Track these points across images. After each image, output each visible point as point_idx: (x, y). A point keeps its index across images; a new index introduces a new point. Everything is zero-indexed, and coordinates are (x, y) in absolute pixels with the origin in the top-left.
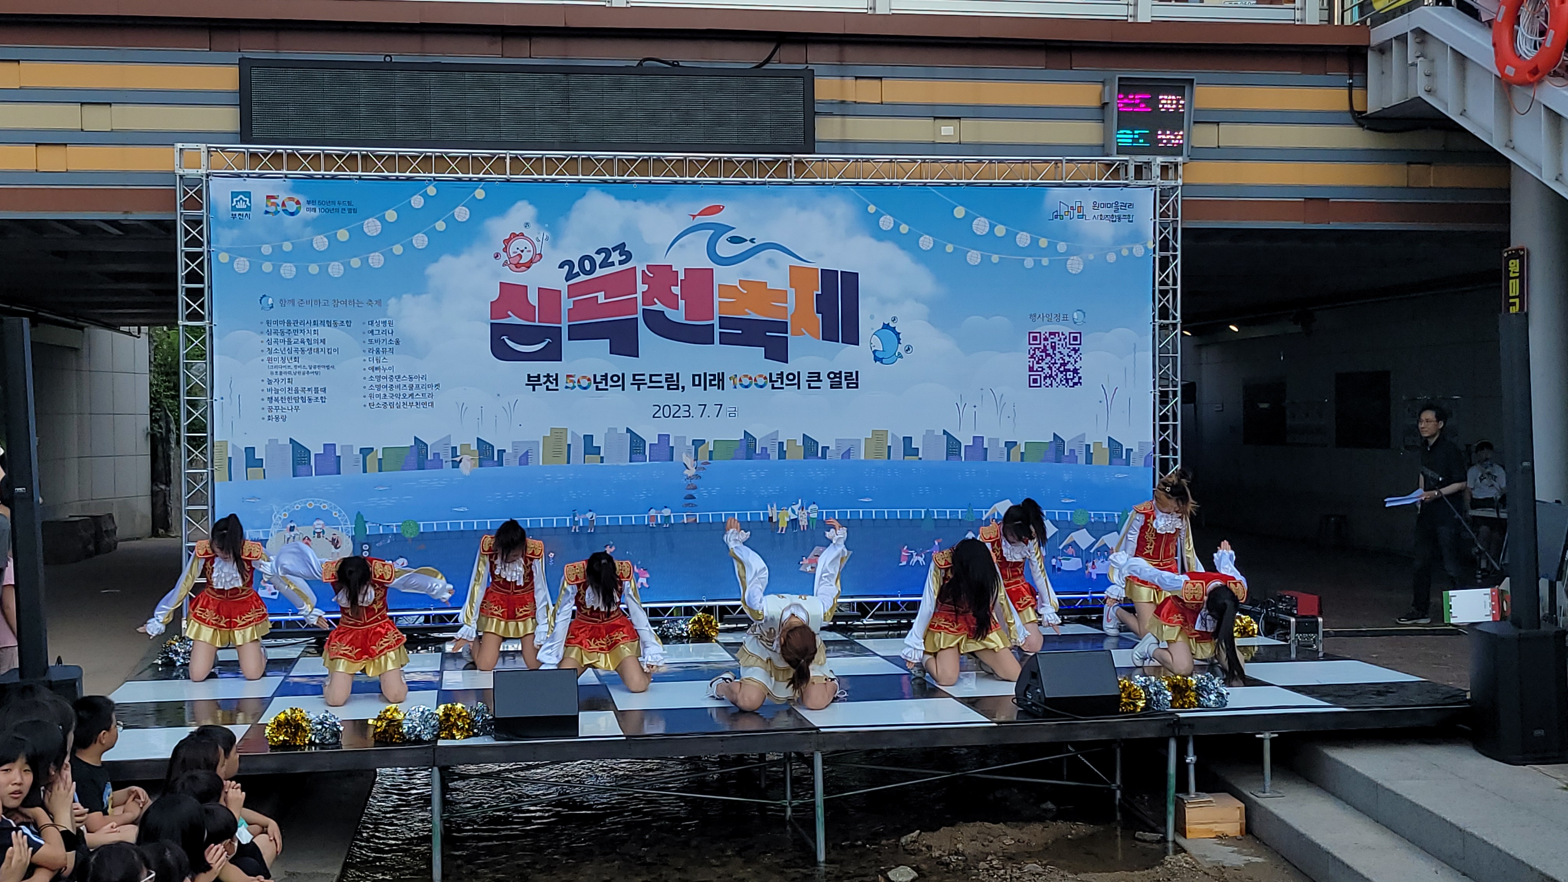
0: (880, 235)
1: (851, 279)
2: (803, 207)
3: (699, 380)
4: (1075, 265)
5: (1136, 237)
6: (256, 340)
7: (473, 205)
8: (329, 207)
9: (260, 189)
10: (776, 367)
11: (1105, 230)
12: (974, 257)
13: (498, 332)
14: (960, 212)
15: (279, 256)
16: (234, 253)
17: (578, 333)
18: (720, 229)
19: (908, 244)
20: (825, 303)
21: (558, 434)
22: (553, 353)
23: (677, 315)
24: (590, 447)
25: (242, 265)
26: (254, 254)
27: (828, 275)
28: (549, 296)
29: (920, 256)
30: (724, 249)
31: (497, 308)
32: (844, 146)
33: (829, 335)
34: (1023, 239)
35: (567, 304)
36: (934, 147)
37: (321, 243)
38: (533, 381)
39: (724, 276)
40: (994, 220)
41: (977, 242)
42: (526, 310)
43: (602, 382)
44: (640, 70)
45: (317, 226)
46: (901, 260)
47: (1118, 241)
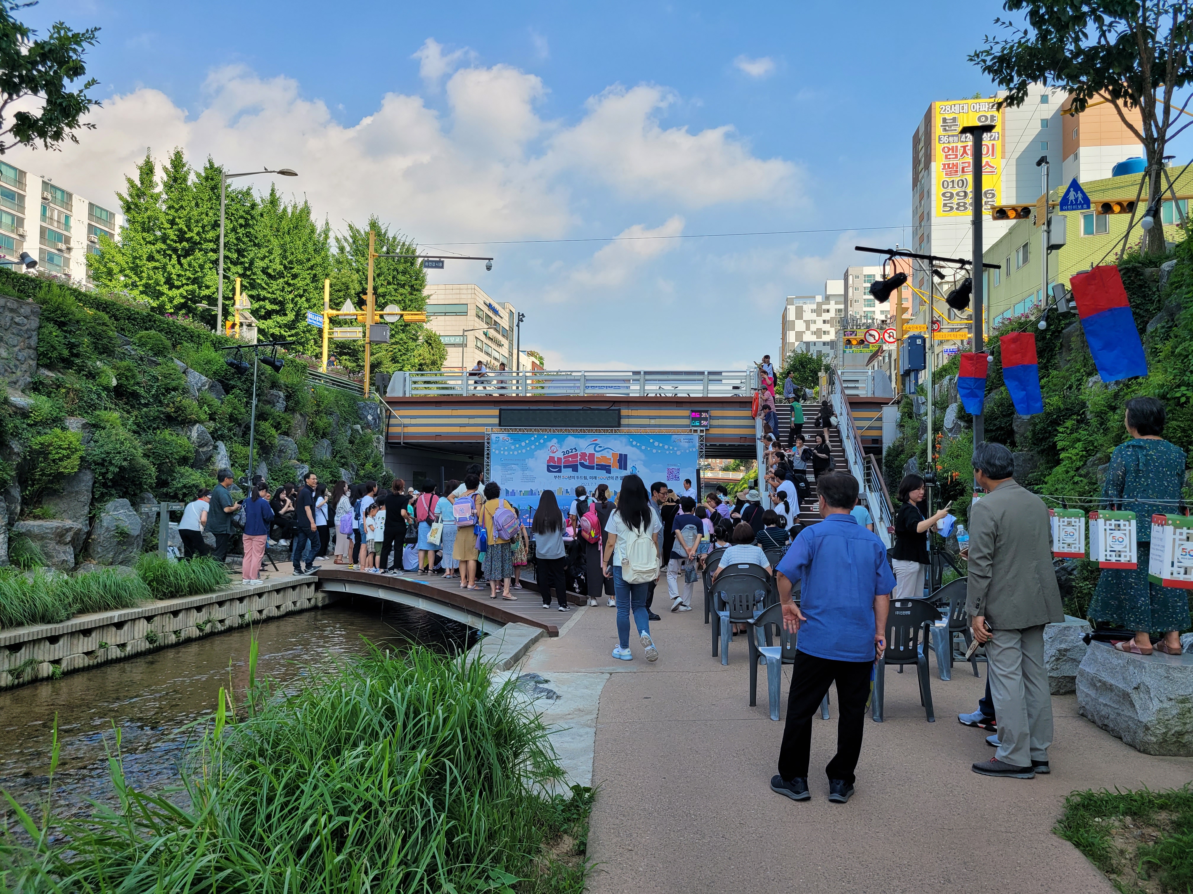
0: (633, 446)
1: (626, 456)
2: (615, 439)
3: (591, 478)
4: (678, 453)
5: (694, 446)
6: (500, 467)
7: (544, 439)
8: (515, 440)
9: (501, 436)
10: (608, 475)
11: (687, 445)
12: (654, 451)
13: (548, 466)
14: (651, 441)
15: (504, 450)
16: (496, 449)
17: (565, 467)
18: (597, 444)
19: (639, 448)
20: (620, 461)
21: (560, 488)
22: (560, 471)
23: (587, 463)
24: (567, 492)
25: (497, 452)
26: (500, 450)
27: (621, 455)
28: (559, 459)
29: (641, 450)
30: (598, 449)
31: (548, 461)
32: (629, 426)
33: (620, 468)
34: (666, 447)
35: (563, 461)
36: (649, 426)
37: (513, 447)
38: (555, 477)
39: (597, 455)
40: (660, 442)
41: (655, 447)
42: (555, 462)
43: (570, 478)
44: (582, 409)
45: (512, 444)
46: (638, 451)
47: (689, 447)
